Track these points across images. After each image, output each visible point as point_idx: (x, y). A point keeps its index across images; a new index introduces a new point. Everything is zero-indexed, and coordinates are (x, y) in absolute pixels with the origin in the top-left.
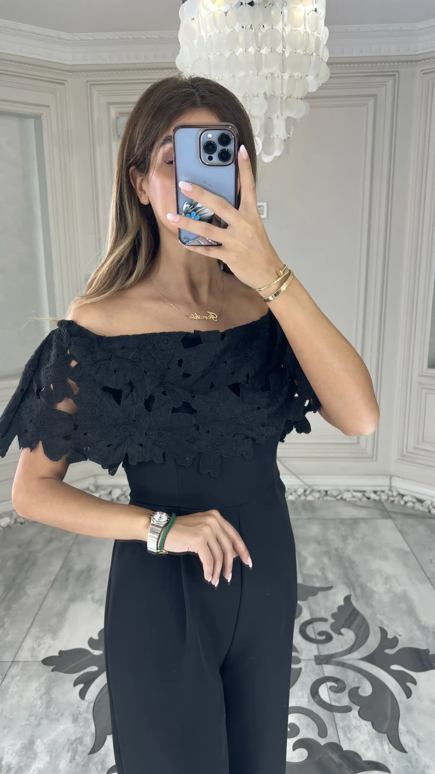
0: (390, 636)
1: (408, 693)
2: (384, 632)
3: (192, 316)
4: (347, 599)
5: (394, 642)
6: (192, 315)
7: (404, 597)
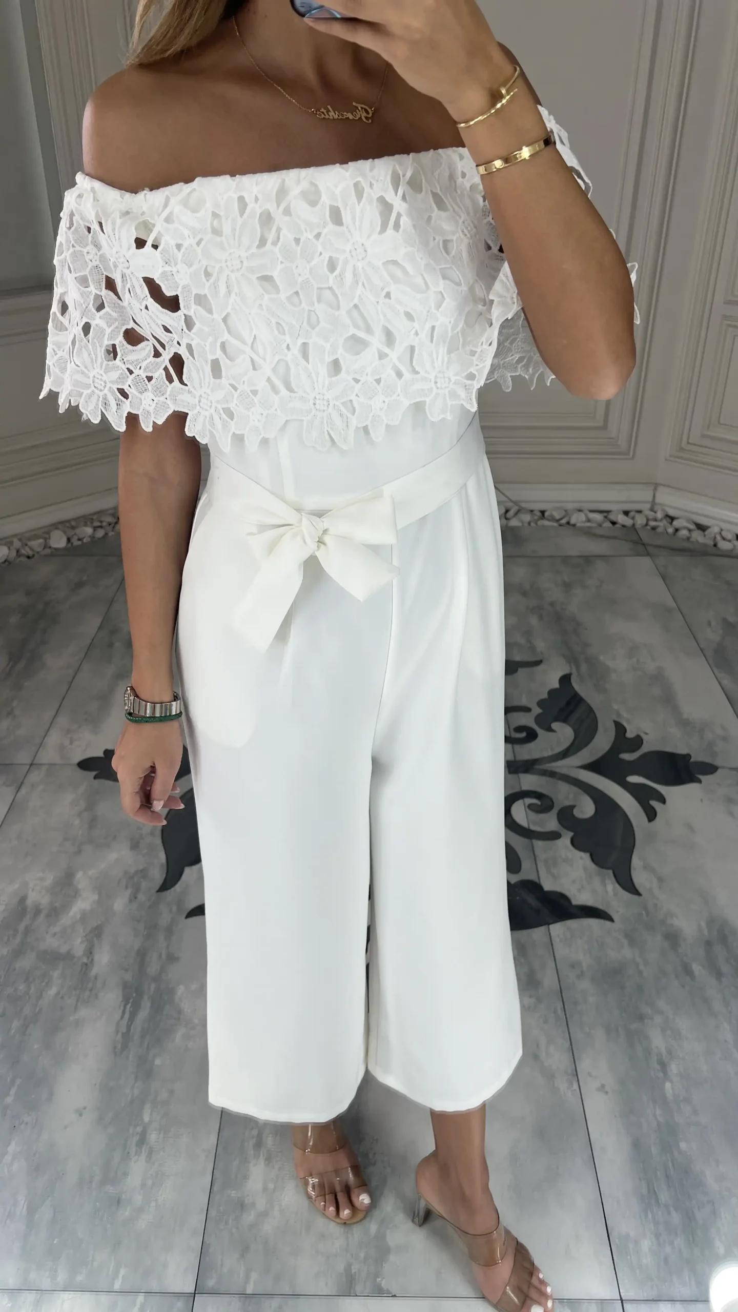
0: (630, 734)
1: (651, 815)
2: (620, 729)
3: (323, 113)
4: (565, 680)
5: (637, 742)
6: (323, 110)
7: (659, 677)
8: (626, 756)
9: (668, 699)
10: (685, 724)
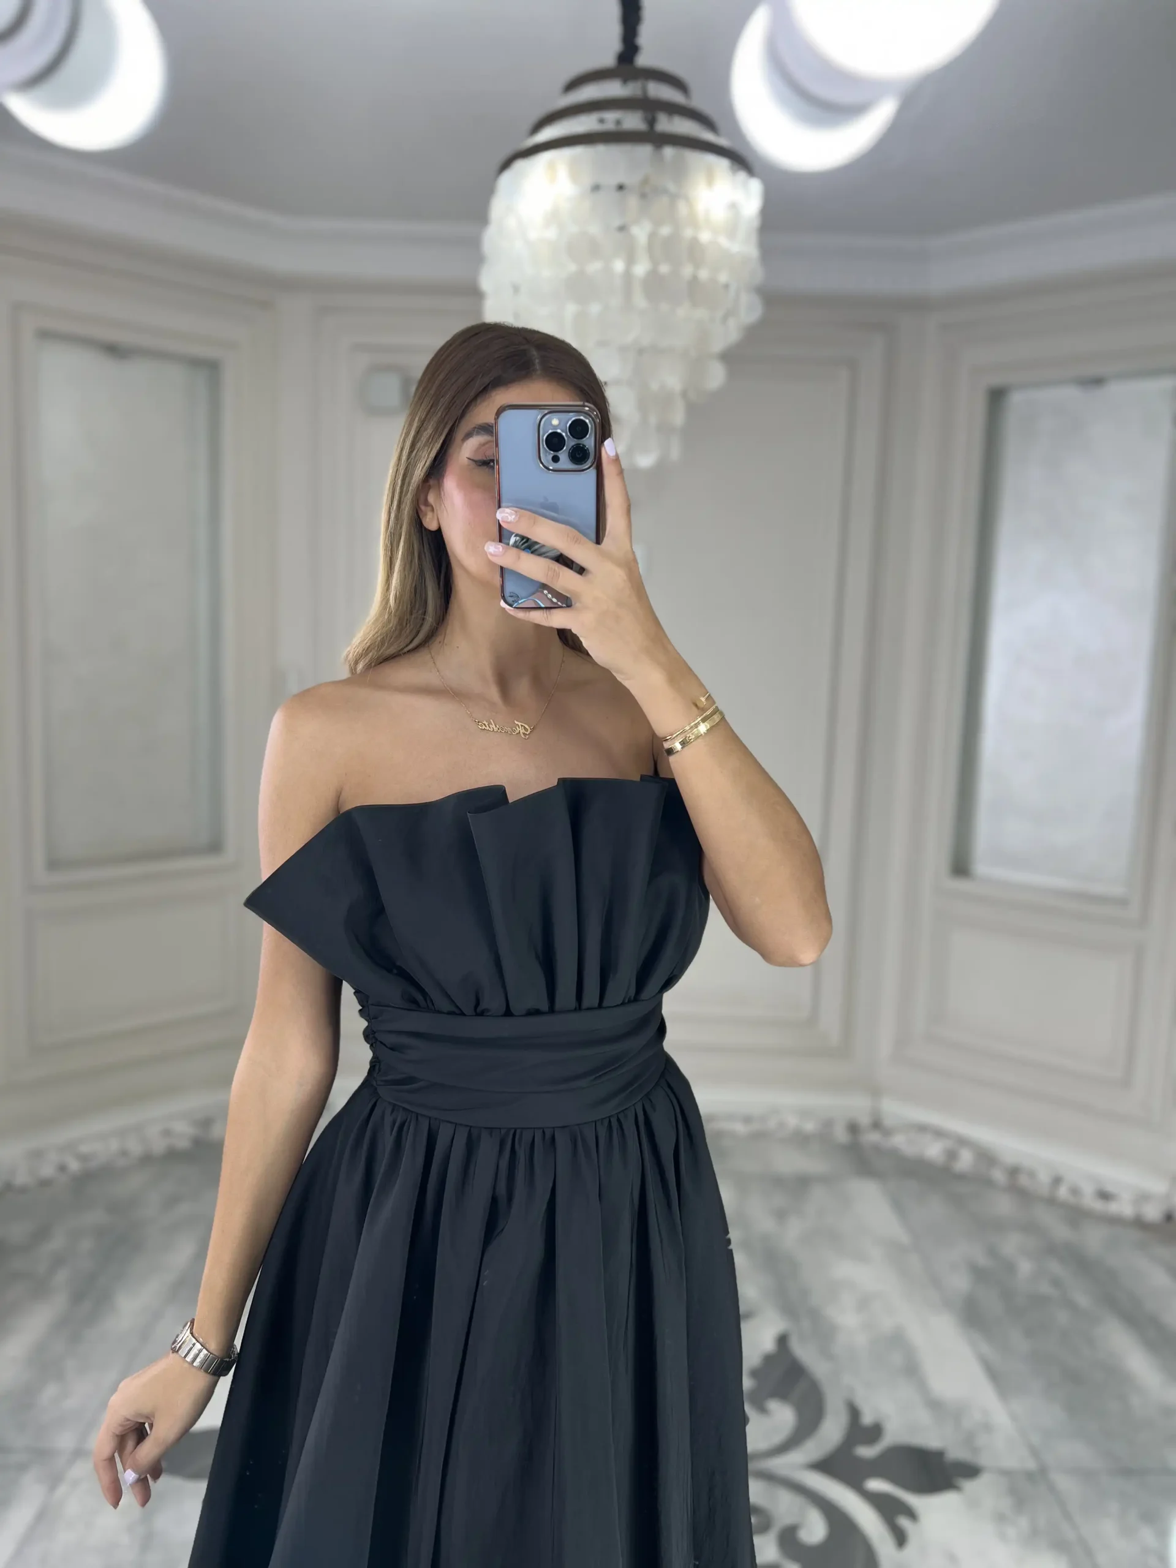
0: (867, 1419)
1: (901, 1538)
2: (854, 1413)
3: (484, 724)
4: (782, 1341)
5: (874, 1433)
6: (485, 722)
7: (897, 1340)
8: (866, 1452)
9: (912, 1370)
10: (935, 1405)
